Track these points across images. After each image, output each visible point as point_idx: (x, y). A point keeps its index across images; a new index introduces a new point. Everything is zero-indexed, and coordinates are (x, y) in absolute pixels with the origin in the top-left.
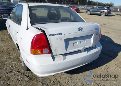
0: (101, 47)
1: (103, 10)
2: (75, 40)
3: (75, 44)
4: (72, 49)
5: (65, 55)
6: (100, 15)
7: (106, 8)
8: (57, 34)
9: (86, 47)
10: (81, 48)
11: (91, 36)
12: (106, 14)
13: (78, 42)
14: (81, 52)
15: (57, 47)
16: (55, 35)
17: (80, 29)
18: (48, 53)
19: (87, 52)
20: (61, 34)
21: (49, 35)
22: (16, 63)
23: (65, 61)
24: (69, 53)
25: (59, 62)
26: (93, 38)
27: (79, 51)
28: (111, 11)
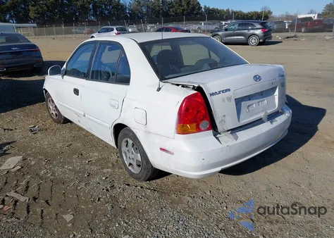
0: (291, 111)
1: (252, 31)
2: (250, 100)
3: (250, 108)
4: (247, 118)
5: (234, 131)
6: (246, 44)
7: (259, 26)
8: (223, 92)
9: (270, 111)
10: (262, 115)
11: (273, 90)
12: (261, 41)
13: (254, 104)
14: (263, 122)
15: (224, 116)
16: (220, 92)
17: (257, 78)
18: (208, 129)
19: (271, 123)
20: (229, 90)
21: (211, 95)
22: (109, 170)
23: (239, 141)
24: (240, 127)
25: (230, 144)
26: (277, 93)
27: (259, 122)
28: (270, 30)
